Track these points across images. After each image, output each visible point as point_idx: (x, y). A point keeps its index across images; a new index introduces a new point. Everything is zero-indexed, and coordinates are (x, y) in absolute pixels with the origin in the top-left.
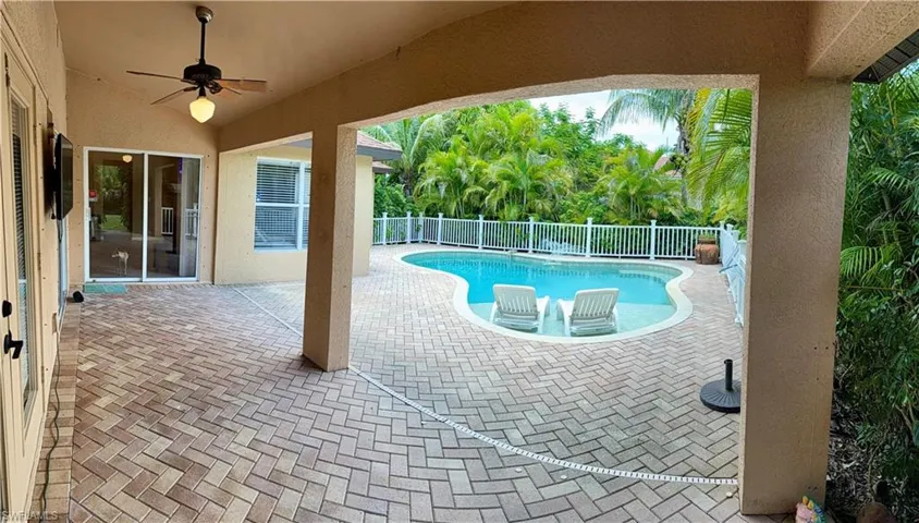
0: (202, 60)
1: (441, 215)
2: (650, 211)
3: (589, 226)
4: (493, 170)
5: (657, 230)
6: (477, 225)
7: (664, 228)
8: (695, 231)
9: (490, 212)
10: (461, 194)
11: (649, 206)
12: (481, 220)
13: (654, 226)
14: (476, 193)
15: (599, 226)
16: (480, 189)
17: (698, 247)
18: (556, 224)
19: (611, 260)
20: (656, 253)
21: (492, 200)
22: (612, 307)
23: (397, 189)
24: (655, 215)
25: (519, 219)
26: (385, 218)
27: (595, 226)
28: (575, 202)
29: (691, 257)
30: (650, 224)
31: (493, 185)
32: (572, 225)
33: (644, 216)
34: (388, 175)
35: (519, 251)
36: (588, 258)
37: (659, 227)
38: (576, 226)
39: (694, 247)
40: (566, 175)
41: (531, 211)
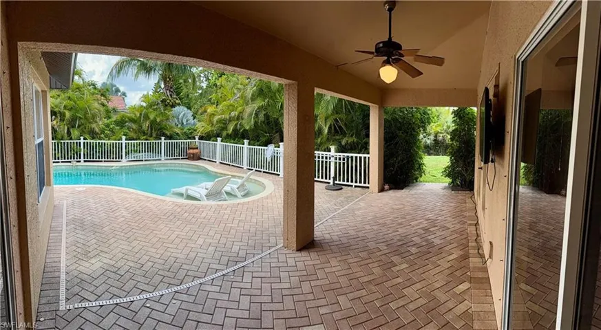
0: (390, 38)
13: (163, 140)
18: (101, 141)
20: (164, 156)
32: (112, 142)
37: (166, 141)
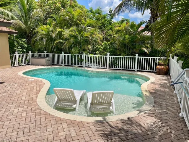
1: (45, 52)
2: (135, 50)
3: (108, 56)
4: (66, 33)
5: (138, 58)
6: (61, 56)
7: (142, 57)
8: (156, 59)
9: (66, 50)
10: (54, 43)
11: (135, 48)
12: (63, 54)
13: (137, 56)
14: (60, 43)
15: (112, 56)
16: (61, 41)
17: (158, 67)
18: (94, 56)
19: (118, 71)
20: (138, 69)
21: (66, 46)
22: (111, 99)
23: (22, 41)
24: (137, 51)
25: (79, 53)
26: (17, 54)
27: (111, 56)
28: (102, 46)
29: (154, 71)
30: (135, 56)
31: (66, 39)
32: (101, 56)
33: (132, 52)
34: (15, 35)
35: (79, 67)
36: (107, 70)
37: (139, 57)
38: (103, 56)
39: (156, 66)
40: (99, 35)
41: (84, 50)
